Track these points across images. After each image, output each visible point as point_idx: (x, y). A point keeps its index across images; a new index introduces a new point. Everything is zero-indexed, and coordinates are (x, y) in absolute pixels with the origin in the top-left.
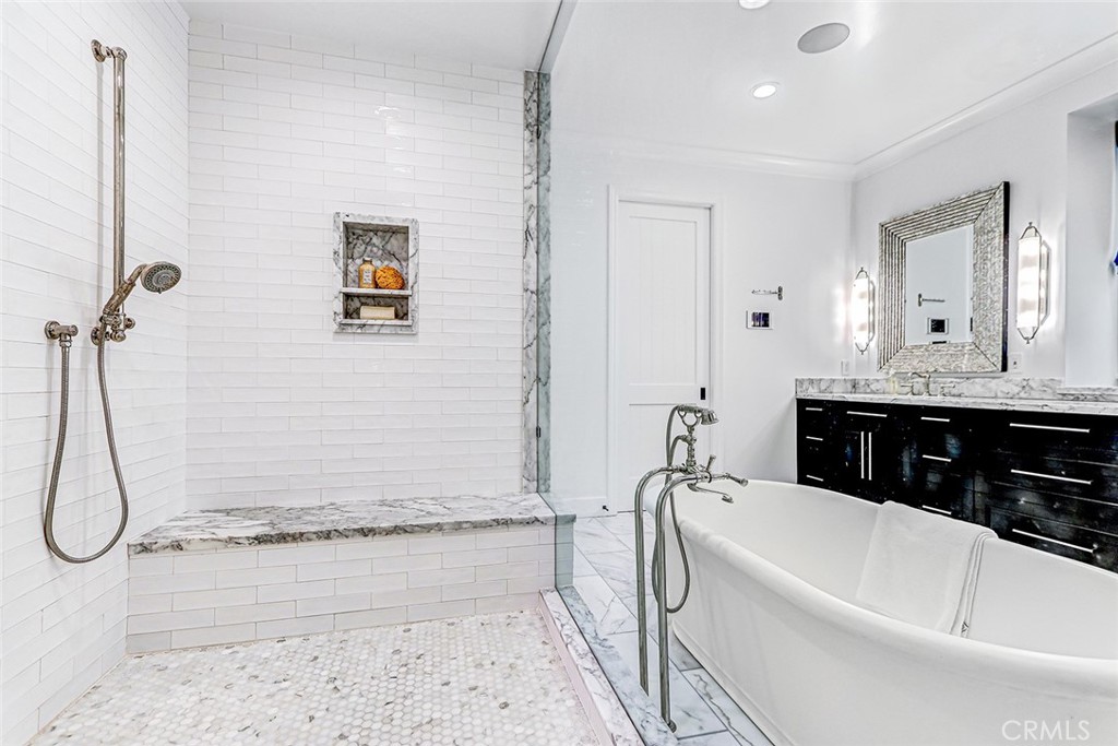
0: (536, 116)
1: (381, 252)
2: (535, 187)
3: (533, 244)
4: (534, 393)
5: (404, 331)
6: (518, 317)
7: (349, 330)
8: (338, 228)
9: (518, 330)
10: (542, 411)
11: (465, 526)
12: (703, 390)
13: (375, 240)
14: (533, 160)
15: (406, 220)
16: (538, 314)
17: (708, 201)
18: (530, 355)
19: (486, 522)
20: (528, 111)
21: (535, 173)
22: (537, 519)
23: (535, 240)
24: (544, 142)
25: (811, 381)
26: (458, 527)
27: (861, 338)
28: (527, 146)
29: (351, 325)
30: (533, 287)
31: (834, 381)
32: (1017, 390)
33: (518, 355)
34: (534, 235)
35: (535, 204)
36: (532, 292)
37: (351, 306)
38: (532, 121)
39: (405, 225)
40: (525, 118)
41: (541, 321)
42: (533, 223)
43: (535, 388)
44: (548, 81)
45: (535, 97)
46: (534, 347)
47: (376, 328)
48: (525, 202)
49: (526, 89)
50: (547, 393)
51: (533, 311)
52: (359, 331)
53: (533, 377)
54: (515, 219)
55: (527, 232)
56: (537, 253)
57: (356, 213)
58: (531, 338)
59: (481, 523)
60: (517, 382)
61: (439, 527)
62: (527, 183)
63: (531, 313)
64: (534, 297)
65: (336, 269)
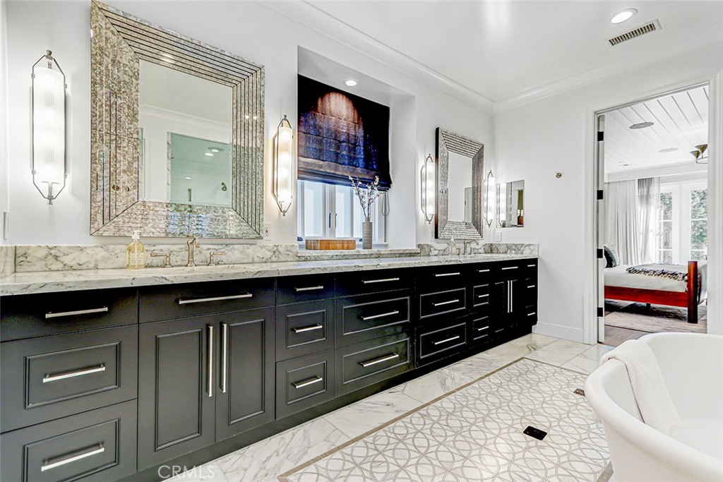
27: (50, 174)
32: (269, 254)
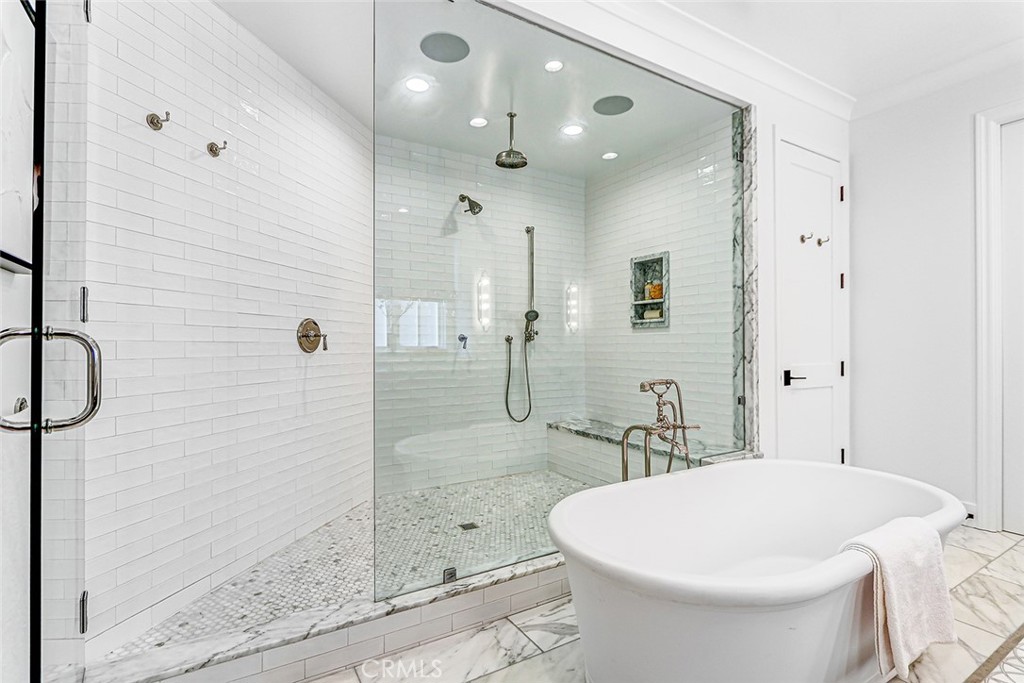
0: (740, 145)
2: (740, 202)
3: (739, 248)
4: (740, 370)
5: (660, 324)
6: (730, 308)
7: (637, 326)
8: (632, 267)
9: (730, 319)
10: (747, 384)
14: (739, 181)
15: (662, 253)
16: (744, 305)
18: (738, 338)
20: (735, 144)
21: (740, 191)
23: (741, 245)
24: (748, 162)
28: (733, 172)
29: (638, 323)
30: (739, 283)
33: (730, 338)
34: (740, 241)
35: (740, 215)
36: (739, 287)
37: (640, 311)
38: (738, 150)
39: (662, 256)
40: (734, 151)
41: (746, 310)
42: (739, 232)
43: (741, 364)
44: (748, 113)
45: (739, 130)
46: (740, 332)
47: (648, 325)
48: (734, 215)
49: (733, 127)
50: (751, 371)
51: (739, 303)
53: (740, 356)
54: (728, 229)
55: (735, 239)
56: (743, 254)
57: (639, 256)
58: (738, 324)
60: (730, 360)
62: (735, 201)
63: (738, 304)
64: (741, 291)
65: (630, 291)
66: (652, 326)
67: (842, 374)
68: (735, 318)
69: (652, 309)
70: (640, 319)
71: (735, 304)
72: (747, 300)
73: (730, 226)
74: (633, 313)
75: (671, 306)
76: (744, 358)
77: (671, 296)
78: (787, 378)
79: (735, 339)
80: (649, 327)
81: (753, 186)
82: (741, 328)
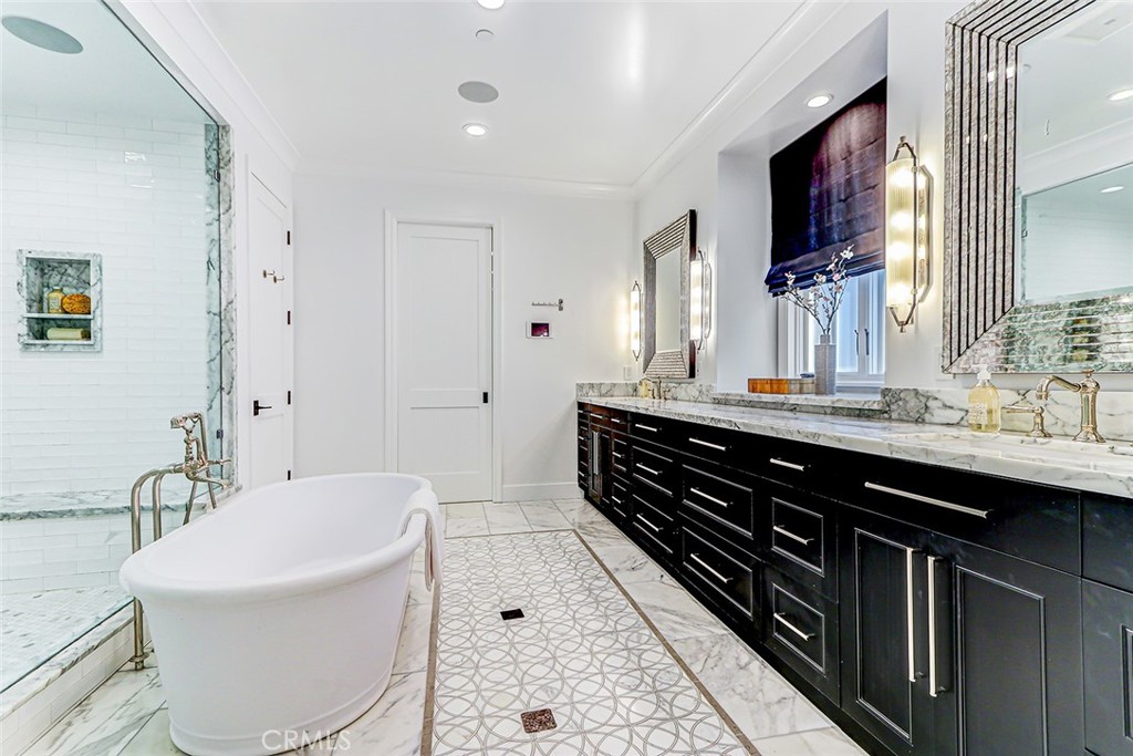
0: (215, 162)
1: (75, 281)
2: (216, 223)
3: (215, 273)
4: (217, 401)
5: (87, 348)
6: (203, 335)
7: (33, 349)
8: (21, 263)
9: (204, 348)
10: (225, 417)
11: (96, 512)
12: (485, 395)
13: (70, 271)
14: (214, 201)
15: (87, 255)
16: (221, 333)
17: (489, 222)
18: (214, 368)
19: (118, 509)
20: (208, 158)
21: (216, 212)
22: (168, 507)
23: (217, 269)
24: (225, 184)
25: (592, 386)
26: (90, 513)
27: (636, 345)
28: (207, 188)
29: (34, 345)
30: (215, 310)
31: (615, 385)
33: (204, 368)
34: (216, 264)
35: (216, 238)
36: (215, 314)
37: (39, 328)
38: (212, 167)
39: (87, 258)
40: (207, 166)
41: (224, 339)
42: (215, 255)
43: (218, 396)
44: (227, 132)
45: (215, 146)
46: (217, 361)
47: (59, 348)
48: (208, 236)
49: (206, 139)
50: (230, 402)
51: (216, 329)
52: (43, 349)
53: (217, 387)
54: (199, 251)
55: (209, 262)
56: (220, 280)
57: (38, 250)
58: (214, 353)
59: (113, 509)
60: (204, 392)
61: (72, 513)
62: (210, 221)
63: (213, 332)
64: (217, 318)
65: (19, 297)
66: (66, 349)
67: (289, 403)
68: (210, 347)
69: (59, 326)
70: (42, 338)
71: (210, 331)
72: (225, 328)
73: (203, 245)
74: (24, 329)
75: (105, 324)
76: (222, 389)
77: (105, 312)
78: (257, 408)
79: (210, 369)
80: (61, 351)
81: (231, 211)
82: (218, 357)
